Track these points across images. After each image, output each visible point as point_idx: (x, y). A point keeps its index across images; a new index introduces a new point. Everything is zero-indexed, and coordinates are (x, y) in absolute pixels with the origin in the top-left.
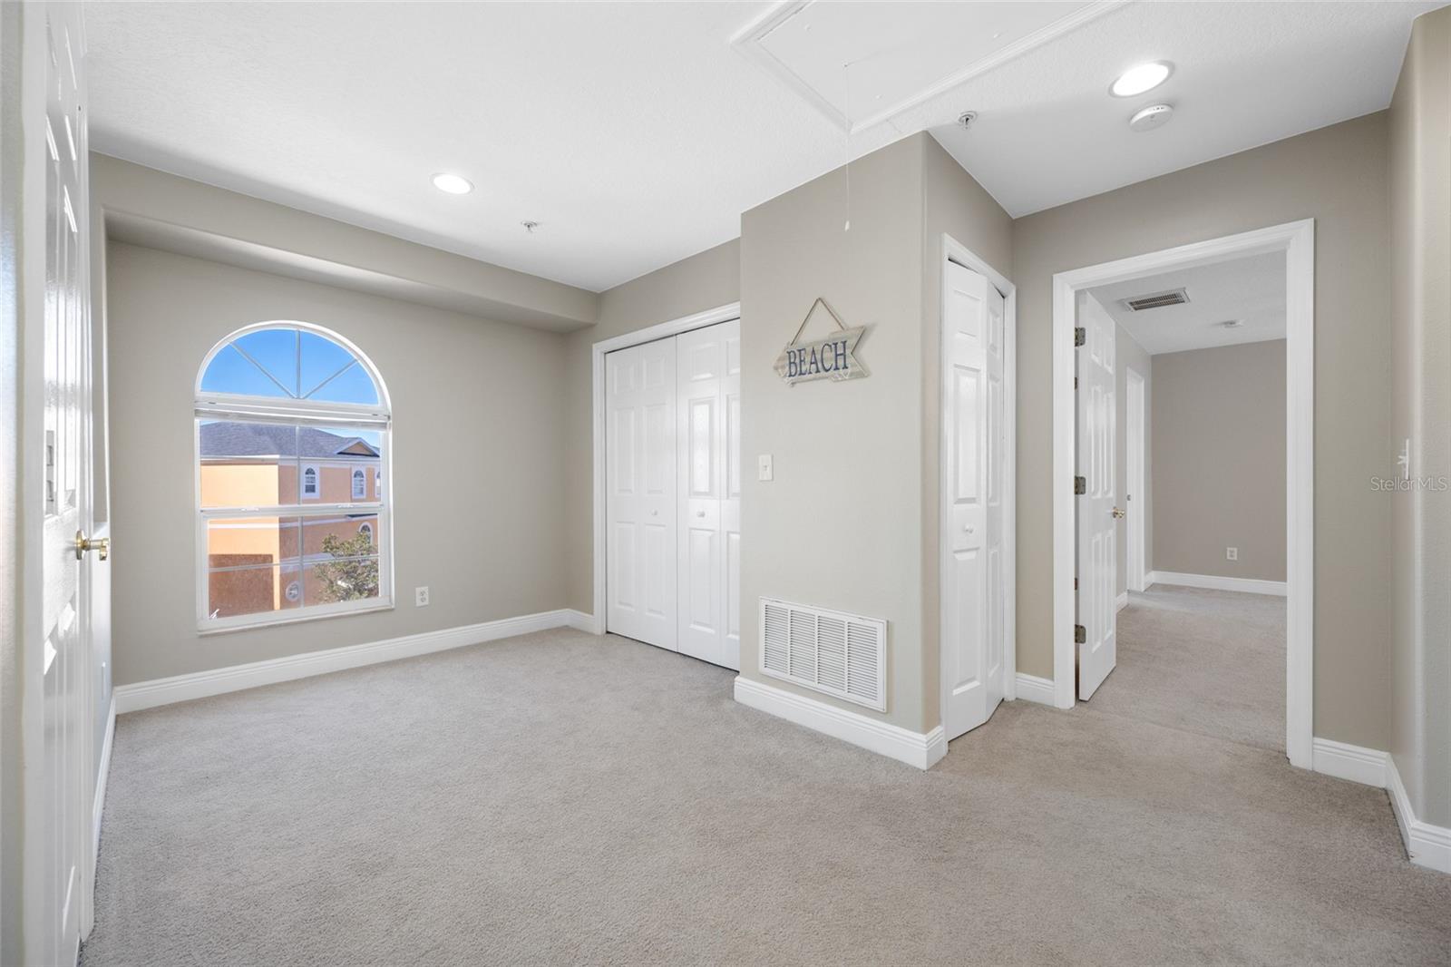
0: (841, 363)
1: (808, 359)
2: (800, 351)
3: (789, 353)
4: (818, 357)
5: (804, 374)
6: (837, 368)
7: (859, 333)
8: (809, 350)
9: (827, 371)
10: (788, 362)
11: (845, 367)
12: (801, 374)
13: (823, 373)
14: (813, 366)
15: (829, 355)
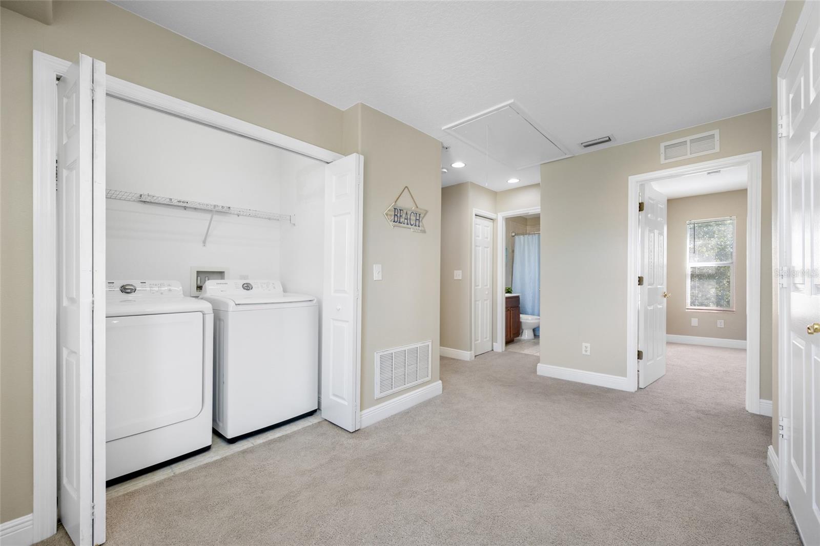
0: (417, 223)
1: (404, 216)
2: (400, 210)
3: (395, 209)
4: (409, 217)
5: (401, 223)
6: (415, 226)
7: (425, 212)
8: (405, 211)
9: (412, 225)
10: (394, 214)
11: (419, 226)
12: (399, 223)
13: (409, 226)
14: (406, 221)
15: (413, 218)
